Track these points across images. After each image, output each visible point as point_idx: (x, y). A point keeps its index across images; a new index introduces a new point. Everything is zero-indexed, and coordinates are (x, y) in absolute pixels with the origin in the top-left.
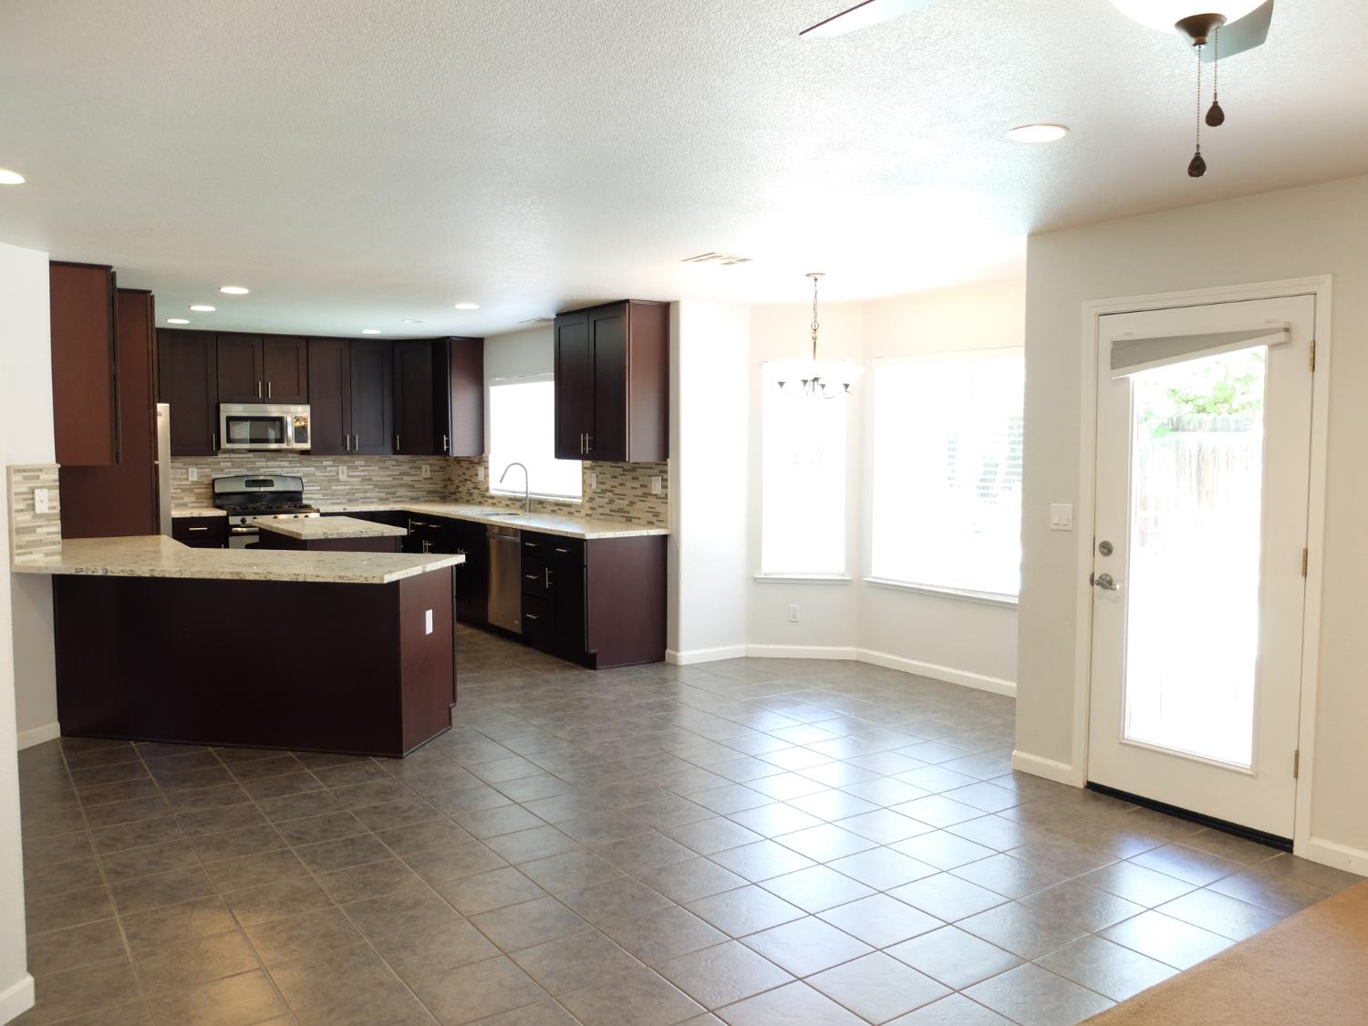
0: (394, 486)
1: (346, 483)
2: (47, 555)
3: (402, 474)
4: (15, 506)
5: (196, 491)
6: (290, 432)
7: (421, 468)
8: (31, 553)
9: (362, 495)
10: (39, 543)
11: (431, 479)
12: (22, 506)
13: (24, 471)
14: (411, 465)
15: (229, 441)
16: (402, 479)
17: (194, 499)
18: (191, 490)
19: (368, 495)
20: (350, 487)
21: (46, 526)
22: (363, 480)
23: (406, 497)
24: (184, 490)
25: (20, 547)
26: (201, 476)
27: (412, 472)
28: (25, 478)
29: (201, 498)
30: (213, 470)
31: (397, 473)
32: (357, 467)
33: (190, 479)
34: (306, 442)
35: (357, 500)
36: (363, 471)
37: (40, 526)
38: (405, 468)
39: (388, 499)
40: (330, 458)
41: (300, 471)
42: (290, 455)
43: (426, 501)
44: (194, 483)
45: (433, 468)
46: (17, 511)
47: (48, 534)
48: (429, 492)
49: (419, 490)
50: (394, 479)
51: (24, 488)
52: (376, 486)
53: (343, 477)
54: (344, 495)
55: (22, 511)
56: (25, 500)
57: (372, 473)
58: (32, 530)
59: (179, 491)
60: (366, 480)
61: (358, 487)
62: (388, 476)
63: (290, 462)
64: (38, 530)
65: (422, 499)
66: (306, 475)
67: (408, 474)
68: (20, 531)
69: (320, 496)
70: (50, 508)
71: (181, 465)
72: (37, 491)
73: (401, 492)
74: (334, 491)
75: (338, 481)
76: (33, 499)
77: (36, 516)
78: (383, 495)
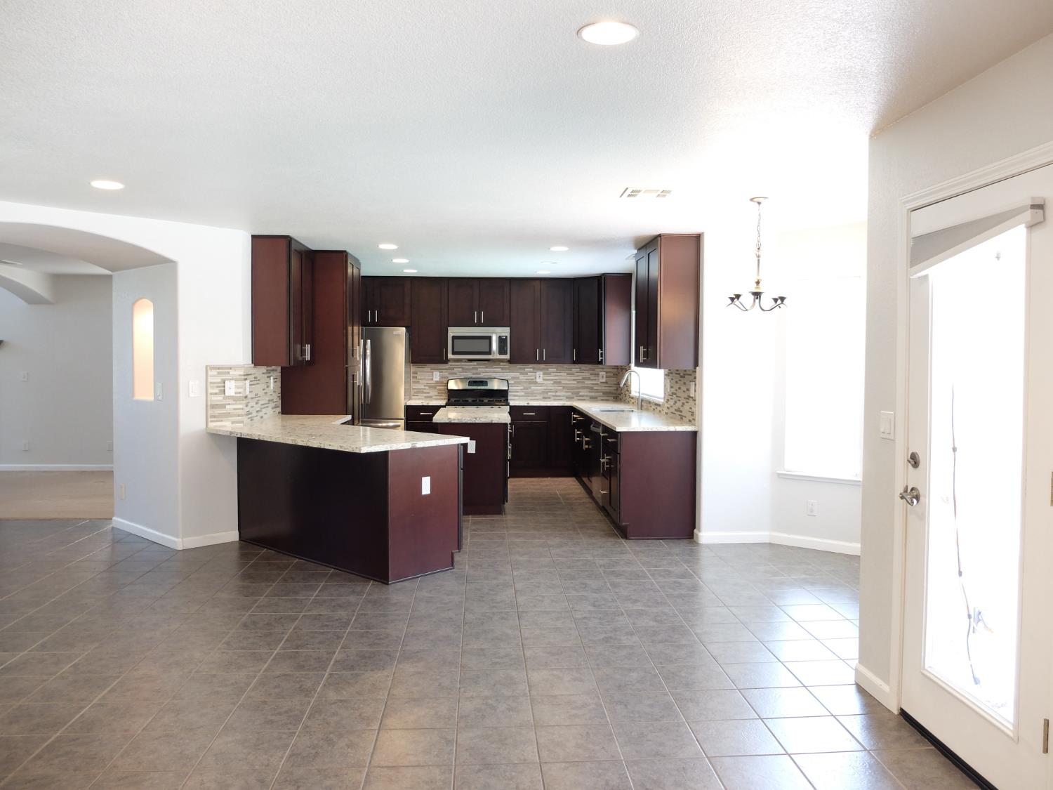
0: (578, 388)
1: (542, 385)
2: (233, 423)
3: (584, 379)
4: (210, 391)
5: (438, 388)
6: (495, 346)
7: (598, 374)
8: (222, 421)
9: (554, 394)
10: (228, 415)
11: (606, 383)
12: (216, 391)
13: (219, 368)
14: (591, 372)
15: (454, 353)
16: (583, 383)
17: (436, 393)
18: (435, 387)
19: (558, 394)
20: (545, 388)
21: (233, 404)
22: (555, 383)
23: (587, 396)
24: (430, 387)
25: (212, 417)
26: (442, 378)
27: (592, 377)
28: (219, 373)
29: (442, 393)
30: (450, 374)
31: (580, 378)
32: (549, 374)
33: (434, 379)
34: (506, 354)
35: (550, 398)
36: (555, 376)
37: (229, 404)
38: (587, 374)
39: (573, 398)
40: (531, 366)
41: (509, 375)
42: (502, 364)
43: (602, 400)
44: (437, 382)
45: (609, 374)
46: (212, 394)
47: (235, 409)
48: (605, 393)
49: (597, 391)
50: (578, 382)
51: (218, 380)
52: (564, 387)
53: (539, 380)
54: (540, 393)
55: (216, 394)
56: (218, 387)
57: (560, 378)
58: (223, 406)
59: (427, 388)
60: (557, 383)
61: (551, 388)
62: (574, 380)
63: (502, 369)
64: (227, 407)
65: (599, 398)
66: (513, 378)
67: (589, 379)
68: (214, 406)
69: (523, 394)
70: (236, 393)
71: (429, 370)
72: (226, 382)
73: (583, 392)
74: (534, 390)
75: (536, 383)
76: (224, 387)
77: (225, 398)
78: (569, 394)
